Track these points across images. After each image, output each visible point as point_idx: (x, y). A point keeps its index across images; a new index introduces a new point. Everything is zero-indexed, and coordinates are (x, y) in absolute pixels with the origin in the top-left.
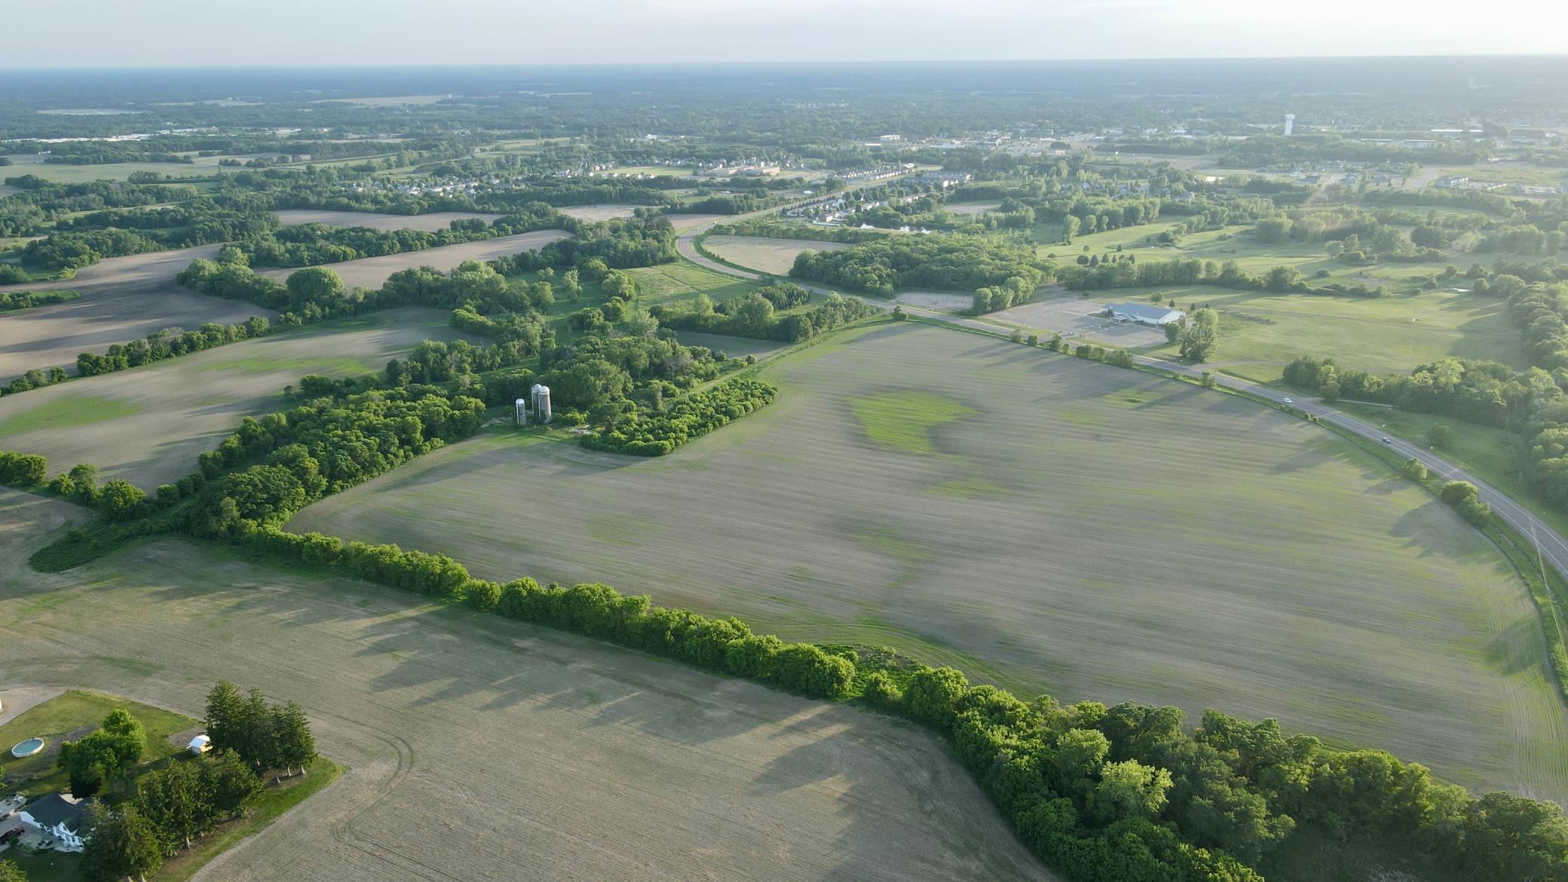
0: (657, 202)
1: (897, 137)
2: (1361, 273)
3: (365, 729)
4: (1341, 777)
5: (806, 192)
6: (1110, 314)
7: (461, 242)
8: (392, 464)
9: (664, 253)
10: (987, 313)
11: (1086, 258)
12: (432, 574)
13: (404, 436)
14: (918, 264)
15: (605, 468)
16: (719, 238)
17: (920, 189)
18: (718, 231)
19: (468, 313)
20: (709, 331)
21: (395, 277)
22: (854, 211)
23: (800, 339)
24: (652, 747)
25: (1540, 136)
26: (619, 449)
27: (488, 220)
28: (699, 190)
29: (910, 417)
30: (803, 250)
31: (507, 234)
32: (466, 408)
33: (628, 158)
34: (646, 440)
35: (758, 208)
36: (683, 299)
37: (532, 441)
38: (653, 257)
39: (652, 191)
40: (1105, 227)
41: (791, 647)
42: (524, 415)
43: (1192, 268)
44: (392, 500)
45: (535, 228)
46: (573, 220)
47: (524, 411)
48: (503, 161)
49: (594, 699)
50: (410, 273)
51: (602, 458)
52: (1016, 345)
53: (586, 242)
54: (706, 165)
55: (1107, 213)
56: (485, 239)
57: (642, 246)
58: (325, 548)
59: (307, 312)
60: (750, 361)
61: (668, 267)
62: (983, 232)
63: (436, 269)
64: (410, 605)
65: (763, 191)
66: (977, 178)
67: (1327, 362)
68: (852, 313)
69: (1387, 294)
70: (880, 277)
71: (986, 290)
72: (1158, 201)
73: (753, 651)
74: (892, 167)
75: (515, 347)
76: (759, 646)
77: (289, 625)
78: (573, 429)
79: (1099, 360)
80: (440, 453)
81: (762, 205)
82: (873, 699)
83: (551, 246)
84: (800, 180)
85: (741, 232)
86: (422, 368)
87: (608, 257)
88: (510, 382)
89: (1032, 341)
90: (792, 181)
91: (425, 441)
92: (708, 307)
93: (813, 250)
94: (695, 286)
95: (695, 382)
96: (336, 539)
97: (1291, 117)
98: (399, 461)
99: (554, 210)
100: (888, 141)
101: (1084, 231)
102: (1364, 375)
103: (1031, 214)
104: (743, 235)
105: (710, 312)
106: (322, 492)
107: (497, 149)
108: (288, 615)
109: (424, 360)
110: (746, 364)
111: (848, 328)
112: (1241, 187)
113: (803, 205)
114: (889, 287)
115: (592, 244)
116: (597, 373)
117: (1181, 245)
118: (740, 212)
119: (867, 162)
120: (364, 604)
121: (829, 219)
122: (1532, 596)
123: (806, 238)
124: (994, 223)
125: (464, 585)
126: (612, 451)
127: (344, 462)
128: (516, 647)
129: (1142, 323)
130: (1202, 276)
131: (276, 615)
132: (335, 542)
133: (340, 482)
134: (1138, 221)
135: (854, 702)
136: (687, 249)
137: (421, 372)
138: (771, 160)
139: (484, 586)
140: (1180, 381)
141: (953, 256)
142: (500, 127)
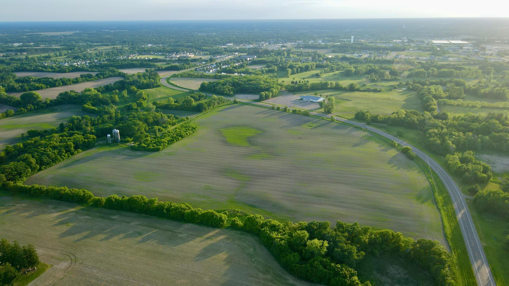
0: (153, 67)
1: (232, 44)
2: (375, 85)
3: (58, 251)
4: (377, 238)
5: (203, 63)
6: (302, 99)
7: (84, 82)
8: (63, 159)
9: (156, 84)
10: (264, 100)
11: (294, 82)
12: (80, 196)
13: (67, 149)
14: (241, 85)
15: (140, 156)
16: (175, 78)
17: (240, 61)
18: (174, 76)
19: (88, 106)
20: (173, 109)
21: (61, 94)
22: (219, 68)
23: (204, 111)
24: (161, 248)
25: (423, 42)
26: (144, 149)
27: (94, 74)
28: (167, 63)
29: (241, 135)
30: (203, 82)
31: (101, 79)
32: (89, 139)
33: (142, 52)
34: (153, 146)
35: (187, 68)
36: (164, 99)
37: (114, 149)
38: (153, 85)
39: (151, 63)
40: (299, 72)
41: (206, 211)
42: (110, 140)
43: (326, 84)
44: (64, 171)
45: (111, 76)
46: (124, 74)
47: (110, 138)
48: (98, 54)
49: (140, 234)
50: (66, 93)
51: (139, 153)
52: (273, 110)
53: (129, 81)
54: (169, 54)
55: (299, 67)
56: (93, 80)
57: (149, 82)
58: (39, 190)
59: (28, 107)
60: (187, 118)
61: (158, 88)
62: (261, 74)
63: (76, 91)
64: (73, 207)
65: (188, 62)
66: (258, 57)
67: (367, 112)
68: (220, 102)
69: (383, 90)
70: (229, 89)
71: (263, 93)
72: (315, 63)
73: (193, 214)
74: (231, 54)
75: (106, 117)
76: (195, 212)
77: (27, 217)
78: (128, 144)
79: (299, 114)
80: (81, 154)
81: (189, 67)
82: (234, 226)
83: (117, 82)
84: (201, 59)
85: (182, 76)
86: (73, 125)
87: (137, 86)
88: (105, 129)
89: (278, 109)
90: (198, 59)
91: (75, 150)
92: (172, 101)
93: (206, 82)
94: (168, 95)
95: (169, 126)
96: (43, 186)
97: (353, 37)
98: (66, 158)
99: (117, 70)
100: (229, 45)
101: (293, 73)
102: (378, 116)
103: (276, 68)
104: (183, 77)
105: (173, 103)
106: (38, 170)
107: (96, 50)
108: (27, 214)
109: (73, 123)
110: (186, 119)
111: (219, 106)
112: (339, 59)
113: (202, 67)
114: (232, 93)
115: (131, 81)
116: (135, 125)
117: (322, 77)
118: (182, 70)
119: (223, 52)
120: (55, 208)
121: (211, 71)
122: (428, 180)
123: (204, 78)
124: (265, 71)
125: (92, 199)
126: (142, 150)
127: (45, 159)
128: (112, 219)
129: (312, 102)
130: (329, 86)
131: (23, 214)
132: (43, 187)
133: (44, 166)
134: (309, 70)
135: (228, 228)
136: (164, 82)
137: (72, 127)
138: (191, 52)
139: (99, 199)
140: (324, 119)
141: (252, 82)
142: (97, 42)
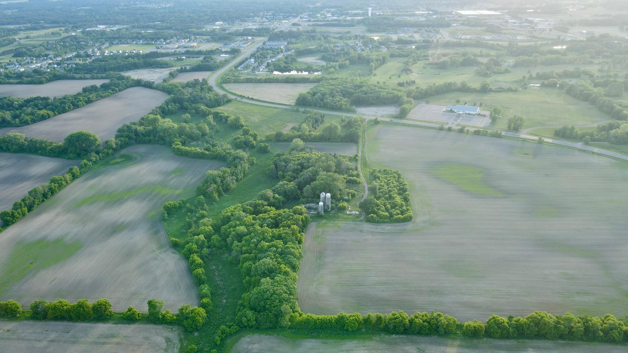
6: (451, 111)
7: (99, 100)
10: (406, 116)
11: (401, 83)
13: (294, 237)
18: (225, 81)
19: (182, 146)
21: (121, 131)
26: (391, 220)
28: (178, 58)
31: (117, 92)
34: (400, 214)
35: (221, 67)
45: (127, 87)
52: (444, 132)
56: (109, 96)
59: (93, 158)
65: (210, 57)
71: (407, 106)
74: (243, 39)
78: (348, 212)
79: (486, 136)
84: (218, 49)
89: (450, 129)
100: (220, 25)
104: (238, 83)
105: (308, 132)
114: (354, 107)
118: (215, 69)
121: (261, 70)
123: (270, 82)
129: (469, 114)
130: (453, 88)
140: (527, 141)
